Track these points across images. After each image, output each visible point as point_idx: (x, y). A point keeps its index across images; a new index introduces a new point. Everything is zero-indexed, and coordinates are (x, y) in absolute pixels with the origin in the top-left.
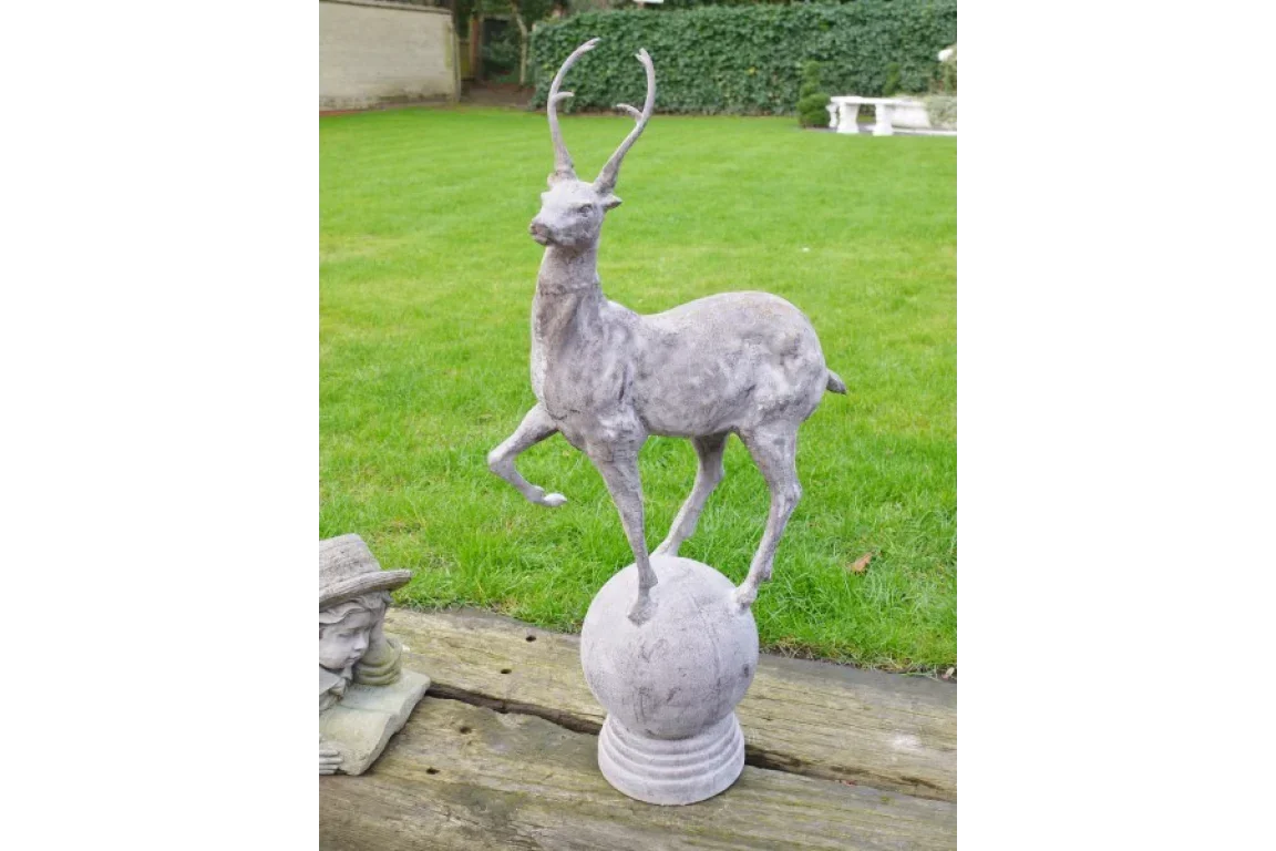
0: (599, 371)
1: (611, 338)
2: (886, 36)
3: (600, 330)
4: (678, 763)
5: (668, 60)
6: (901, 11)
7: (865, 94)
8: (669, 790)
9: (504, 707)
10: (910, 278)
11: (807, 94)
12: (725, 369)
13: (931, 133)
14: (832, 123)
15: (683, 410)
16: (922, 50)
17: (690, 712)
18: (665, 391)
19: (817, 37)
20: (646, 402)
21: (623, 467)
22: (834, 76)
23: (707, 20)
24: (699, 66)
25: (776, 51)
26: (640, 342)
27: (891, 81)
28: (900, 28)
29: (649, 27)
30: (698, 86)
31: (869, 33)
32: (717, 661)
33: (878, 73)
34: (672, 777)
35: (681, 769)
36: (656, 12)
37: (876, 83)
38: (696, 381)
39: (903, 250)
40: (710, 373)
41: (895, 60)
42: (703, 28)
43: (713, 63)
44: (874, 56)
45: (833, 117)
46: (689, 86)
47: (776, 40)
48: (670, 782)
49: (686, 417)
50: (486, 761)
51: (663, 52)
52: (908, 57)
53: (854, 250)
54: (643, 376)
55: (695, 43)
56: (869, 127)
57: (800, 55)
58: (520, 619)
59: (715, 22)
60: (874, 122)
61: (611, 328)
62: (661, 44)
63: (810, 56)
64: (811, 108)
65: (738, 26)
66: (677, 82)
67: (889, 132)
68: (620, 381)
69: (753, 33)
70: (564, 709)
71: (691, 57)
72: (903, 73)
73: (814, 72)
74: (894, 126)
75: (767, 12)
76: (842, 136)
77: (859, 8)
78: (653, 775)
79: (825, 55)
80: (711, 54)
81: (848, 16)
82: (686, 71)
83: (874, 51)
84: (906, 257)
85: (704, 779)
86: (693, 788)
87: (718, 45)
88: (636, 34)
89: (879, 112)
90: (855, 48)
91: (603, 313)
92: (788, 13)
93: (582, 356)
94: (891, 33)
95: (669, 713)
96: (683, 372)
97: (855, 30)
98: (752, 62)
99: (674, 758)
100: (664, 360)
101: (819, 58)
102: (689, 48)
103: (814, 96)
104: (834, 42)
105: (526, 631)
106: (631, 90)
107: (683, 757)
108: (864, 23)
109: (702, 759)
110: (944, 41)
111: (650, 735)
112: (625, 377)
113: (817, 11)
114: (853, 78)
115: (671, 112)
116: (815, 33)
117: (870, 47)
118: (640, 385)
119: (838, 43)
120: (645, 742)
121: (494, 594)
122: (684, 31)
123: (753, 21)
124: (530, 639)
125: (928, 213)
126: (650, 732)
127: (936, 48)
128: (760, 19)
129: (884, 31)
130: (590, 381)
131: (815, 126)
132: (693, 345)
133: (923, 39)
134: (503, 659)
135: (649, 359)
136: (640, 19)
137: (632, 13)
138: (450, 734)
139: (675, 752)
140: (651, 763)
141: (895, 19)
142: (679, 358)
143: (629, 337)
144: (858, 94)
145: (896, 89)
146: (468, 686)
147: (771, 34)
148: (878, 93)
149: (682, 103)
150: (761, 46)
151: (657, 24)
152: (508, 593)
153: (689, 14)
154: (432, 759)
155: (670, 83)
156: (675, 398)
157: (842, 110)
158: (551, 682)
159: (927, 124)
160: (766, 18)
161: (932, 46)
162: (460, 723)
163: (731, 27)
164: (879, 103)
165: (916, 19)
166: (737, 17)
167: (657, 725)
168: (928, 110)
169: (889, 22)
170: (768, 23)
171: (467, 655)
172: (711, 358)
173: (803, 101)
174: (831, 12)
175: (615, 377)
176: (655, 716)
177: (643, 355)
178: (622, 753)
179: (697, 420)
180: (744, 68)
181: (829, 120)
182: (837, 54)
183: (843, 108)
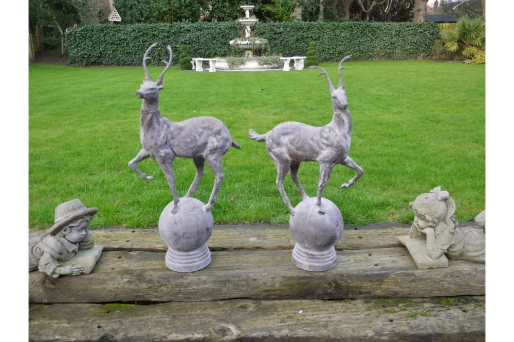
0: (159, 136)
1: (163, 127)
2: (210, 35)
3: (159, 125)
4: (188, 259)
5: (125, 44)
6: (215, 26)
7: (204, 57)
8: (185, 267)
9: (130, 250)
10: (231, 119)
11: (183, 57)
12: (198, 137)
13: (229, 70)
14: (193, 68)
15: (185, 148)
16: (223, 40)
17: (190, 241)
18: (179, 143)
19: (184, 36)
20: (174, 146)
21: (168, 165)
22: (192, 50)
23: (140, 29)
24: (139, 47)
25: (168, 41)
26: (172, 129)
27: (213, 52)
28: (215, 32)
29: (116, 31)
30: (139, 54)
31: (203, 34)
32: (198, 225)
33: (208, 49)
34: (186, 263)
35: (189, 261)
36: (119, 25)
37: (207, 53)
38: (188, 140)
39: (228, 110)
40: (192, 138)
41: (214, 44)
42: (139, 32)
43: (144, 45)
44: (206, 43)
45: (193, 65)
46: (135, 54)
47: (168, 37)
48: (185, 265)
49: (186, 150)
50: (130, 264)
51: (123, 41)
52: (218, 43)
53: (211, 111)
54: (173, 138)
55: (136, 38)
56: (207, 69)
57: (178, 42)
58: (127, 227)
59: (143, 29)
60: (209, 67)
61: (163, 124)
62: (122, 38)
63: (182, 43)
64: (185, 63)
65: (152, 31)
66: (130, 53)
67: (215, 71)
68: (165, 139)
69: (159, 34)
70: (150, 248)
71: (135, 43)
72: (217, 49)
73: (185, 49)
74: (216, 69)
75: (164, 26)
76: (198, 73)
77: (199, 25)
78: (180, 263)
79: (188, 43)
80: (143, 42)
81: (195, 28)
82: (133, 48)
83: (205, 41)
84: (229, 112)
85: (196, 264)
86: (193, 267)
87: (145, 38)
88: (111, 34)
89: (211, 63)
90: (199, 39)
91: (161, 120)
92: (171, 26)
93: (154, 132)
94: (212, 34)
95: (184, 241)
96: (185, 138)
97: (198, 33)
98: (159, 45)
99: (186, 257)
100: (179, 134)
101: (185, 43)
102: (133, 39)
103: (185, 58)
104: (190, 37)
105: (131, 230)
106: (111, 56)
107: (190, 257)
108: (201, 30)
109: (196, 258)
110: (231, 37)
111: (179, 250)
112: (167, 138)
113: (183, 26)
114: (199, 51)
115: (128, 65)
116: (183, 34)
117: (204, 39)
118: (172, 141)
119: (192, 38)
120: (178, 253)
121: (117, 221)
122: (131, 33)
123: (159, 29)
124: (133, 232)
125: (234, 98)
126: (179, 249)
127: (228, 40)
128: (161, 28)
129: (209, 33)
130: (156, 139)
131: (187, 69)
132: (188, 130)
133: (223, 36)
134: (126, 238)
135: (174, 133)
136: (112, 28)
137: (109, 25)
138: (116, 259)
139: (187, 256)
140: (180, 259)
141: (212, 29)
142: (183, 133)
143: (168, 127)
144: (201, 57)
145: (215, 55)
146: (116, 246)
147: (166, 35)
148: (209, 56)
149: (133, 61)
150: (162, 39)
151: (119, 30)
152: (121, 220)
153: (132, 26)
154: (112, 266)
155: (127, 53)
156: (182, 145)
157: (197, 63)
158: (144, 242)
159: (228, 67)
160: (164, 28)
161: (227, 39)
162: (118, 256)
163: (150, 32)
164: (210, 60)
165: (220, 29)
166: (152, 28)
167: (181, 245)
168: (228, 62)
169: (210, 30)
170: (164, 30)
171: (114, 239)
172: (193, 134)
173: (181, 60)
174: (188, 26)
175: (164, 138)
176: (179, 242)
177: (173, 132)
178: (172, 257)
179: (189, 152)
180: (156, 47)
181: (192, 67)
182: (192, 42)
183: (197, 62)
